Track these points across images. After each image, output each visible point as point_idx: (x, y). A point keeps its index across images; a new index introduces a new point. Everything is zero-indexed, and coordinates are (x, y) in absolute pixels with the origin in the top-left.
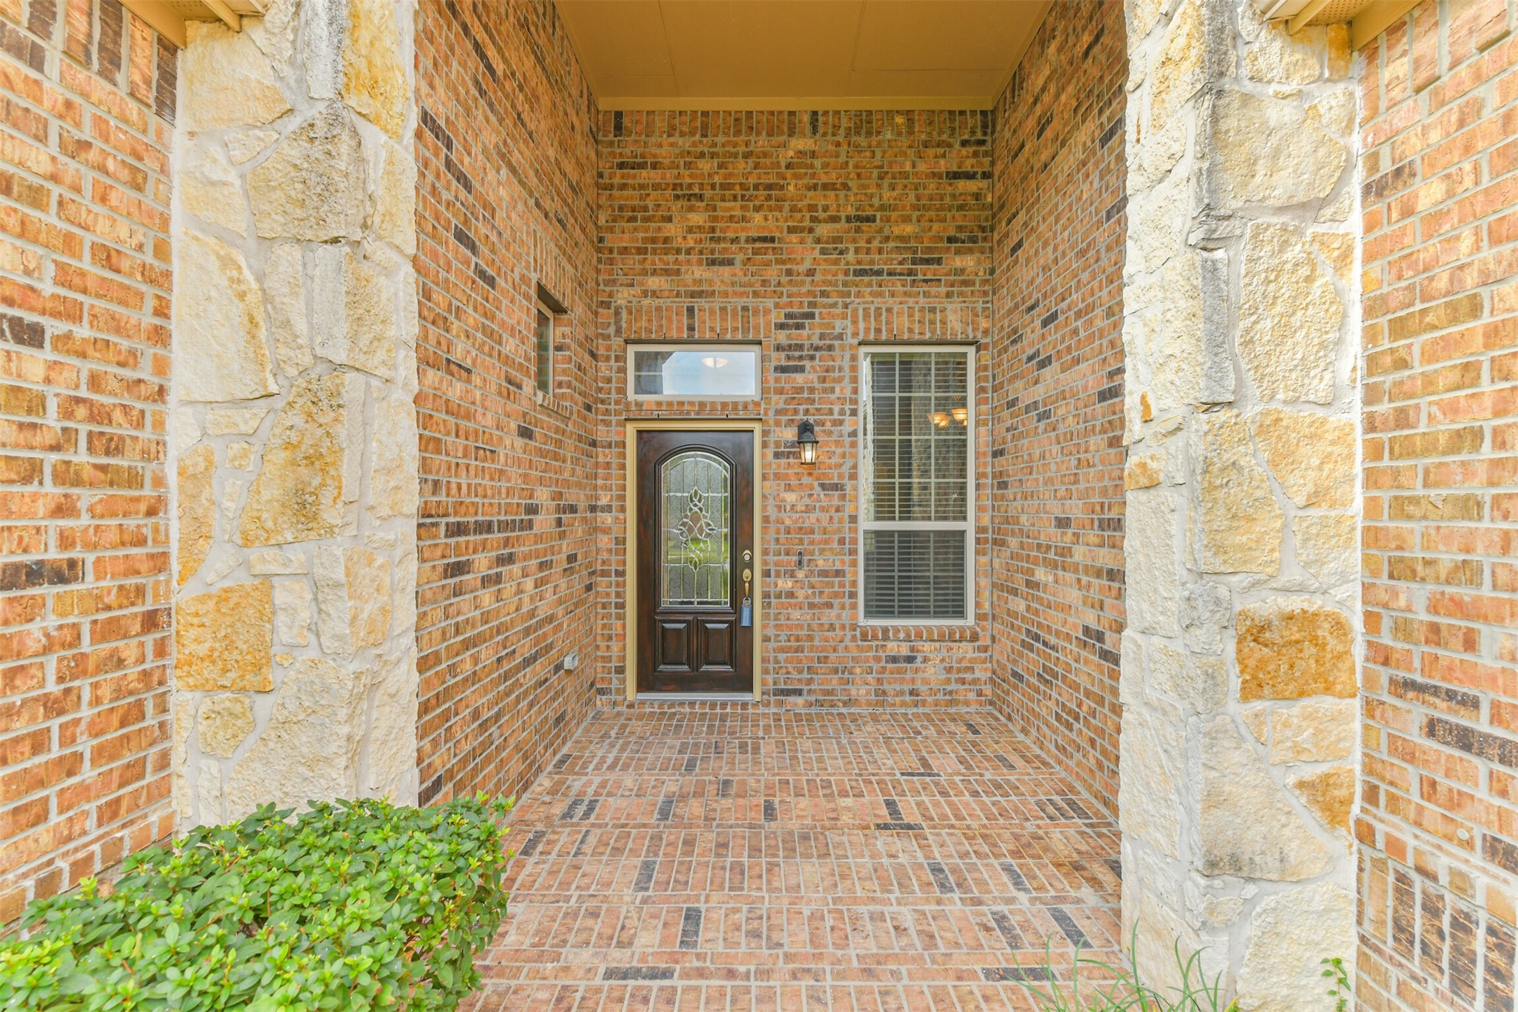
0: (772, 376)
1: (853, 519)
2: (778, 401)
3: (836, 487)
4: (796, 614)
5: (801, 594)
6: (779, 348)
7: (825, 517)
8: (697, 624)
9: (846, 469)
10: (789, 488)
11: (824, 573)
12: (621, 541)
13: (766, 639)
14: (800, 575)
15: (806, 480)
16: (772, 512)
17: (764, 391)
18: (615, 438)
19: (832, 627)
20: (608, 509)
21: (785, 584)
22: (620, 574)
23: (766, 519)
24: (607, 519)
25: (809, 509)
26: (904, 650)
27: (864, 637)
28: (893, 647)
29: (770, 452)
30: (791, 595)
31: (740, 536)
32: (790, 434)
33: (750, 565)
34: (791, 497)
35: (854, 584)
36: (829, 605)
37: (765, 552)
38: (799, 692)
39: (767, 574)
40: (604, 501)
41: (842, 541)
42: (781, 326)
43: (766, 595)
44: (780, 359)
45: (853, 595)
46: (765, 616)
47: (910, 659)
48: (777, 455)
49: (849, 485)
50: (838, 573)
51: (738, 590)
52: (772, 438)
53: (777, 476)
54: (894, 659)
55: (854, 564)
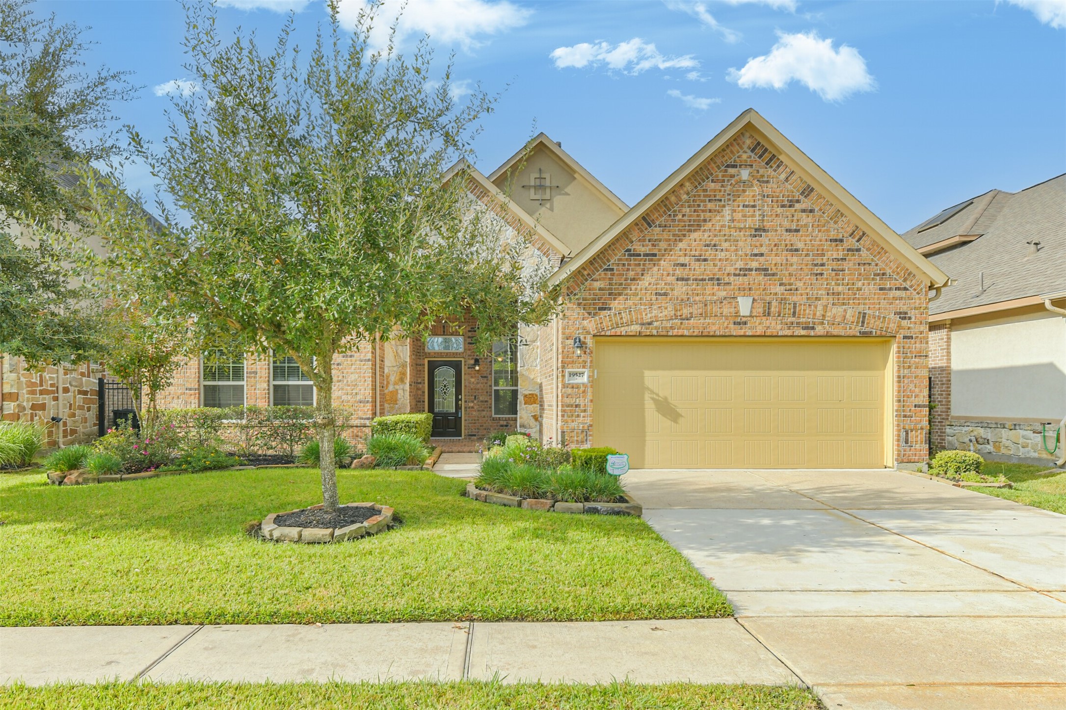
0: (467, 345)
1: (491, 386)
2: (469, 352)
3: (485, 377)
4: (474, 413)
5: (475, 407)
6: (469, 337)
7: (482, 385)
8: (445, 415)
9: (488, 372)
10: (472, 377)
11: (482, 401)
12: (424, 392)
13: (465, 420)
14: (475, 402)
15: (477, 375)
16: (467, 384)
17: (465, 349)
18: (422, 363)
19: (484, 417)
20: (420, 383)
21: (472, 405)
22: (424, 402)
23: (465, 386)
24: (420, 386)
25: (478, 383)
26: (505, 423)
27: (493, 420)
28: (502, 423)
29: (467, 367)
30: (473, 407)
31: (458, 392)
32: (472, 362)
33: (461, 400)
34: (473, 380)
35: (491, 404)
36: (483, 411)
37: (465, 396)
38: (475, 435)
39: (466, 402)
40: (419, 381)
41: (487, 392)
42: (469, 331)
43: (465, 408)
44: (469, 340)
45: (491, 408)
46: (465, 414)
47: (506, 426)
48: (469, 368)
49: (489, 376)
50: (486, 401)
51: (458, 407)
52: (467, 363)
53: (469, 374)
54: (502, 426)
55: (491, 399)
